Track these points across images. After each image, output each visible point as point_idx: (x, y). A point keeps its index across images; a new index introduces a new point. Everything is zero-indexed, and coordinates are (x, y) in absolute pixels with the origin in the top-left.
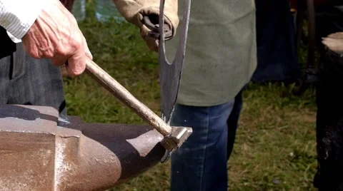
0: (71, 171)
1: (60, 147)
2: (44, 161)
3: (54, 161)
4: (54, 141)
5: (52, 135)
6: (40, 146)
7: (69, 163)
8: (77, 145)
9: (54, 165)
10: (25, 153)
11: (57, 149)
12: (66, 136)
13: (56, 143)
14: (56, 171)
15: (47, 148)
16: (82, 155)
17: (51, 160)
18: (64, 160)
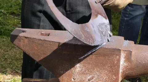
0: (127, 66)
1: (123, 55)
2: (115, 61)
3: (120, 61)
4: (120, 52)
5: (120, 50)
6: (114, 54)
7: (127, 62)
8: (131, 54)
9: (120, 63)
10: (107, 57)
11: (121, 56)
12: (126, 50)
13: (121, 53)
14: (121, 66)
15: (117, 55)
16: (133, 59)
17: (119, 61)
18: (125, 61)
